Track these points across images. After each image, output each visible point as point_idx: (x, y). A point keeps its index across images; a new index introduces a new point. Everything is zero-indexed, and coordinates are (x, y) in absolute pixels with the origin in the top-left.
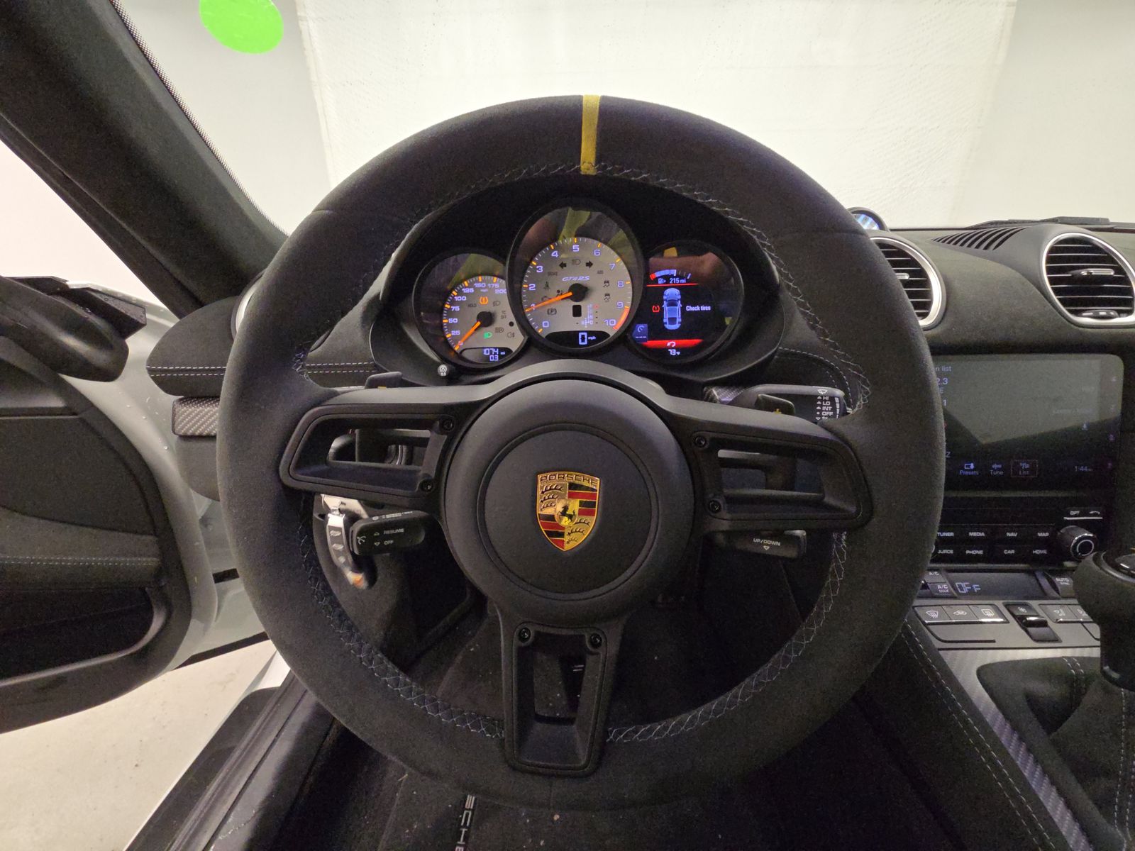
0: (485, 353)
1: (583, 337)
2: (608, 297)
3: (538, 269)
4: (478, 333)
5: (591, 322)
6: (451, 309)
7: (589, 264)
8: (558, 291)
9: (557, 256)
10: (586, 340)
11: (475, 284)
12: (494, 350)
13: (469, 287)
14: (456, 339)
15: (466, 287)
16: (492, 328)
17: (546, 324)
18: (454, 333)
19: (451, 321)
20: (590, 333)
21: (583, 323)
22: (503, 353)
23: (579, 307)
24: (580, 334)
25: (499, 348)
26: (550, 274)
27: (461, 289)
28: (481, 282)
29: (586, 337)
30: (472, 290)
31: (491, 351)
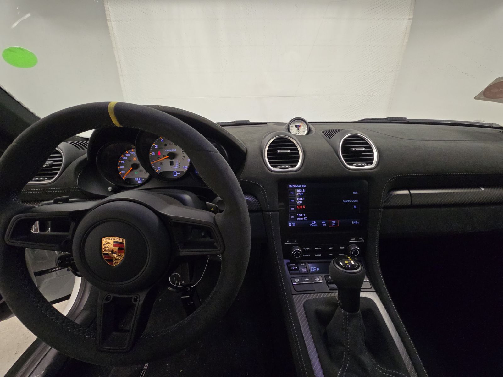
0: (136, 180)
1: (175, 173)
2: (184, 157)
3: (155, 147)
4: (133, 172)
5: (177, 168)
6: (121, 162)
8: (164, 155)
9: (163, 141)
10: (176, 174)
11: (131, 152)
12: (140, 178)
13: (128, 154)
14: (123, 174)
15: (127, 154)
16: (138, 170)
17: (159, 168)
18: (122, 172)
19: (121, 167)
20: (178, 172)
21: (174, 168)
22: (144, 180)
23: (173, 161)
24: (174, 172)
25: (142, 178)
26: (160, 148)
27: (125, 154)
28: (133, 152)
29: (176, 173)
30: (129, 155)
31: (139, 179)
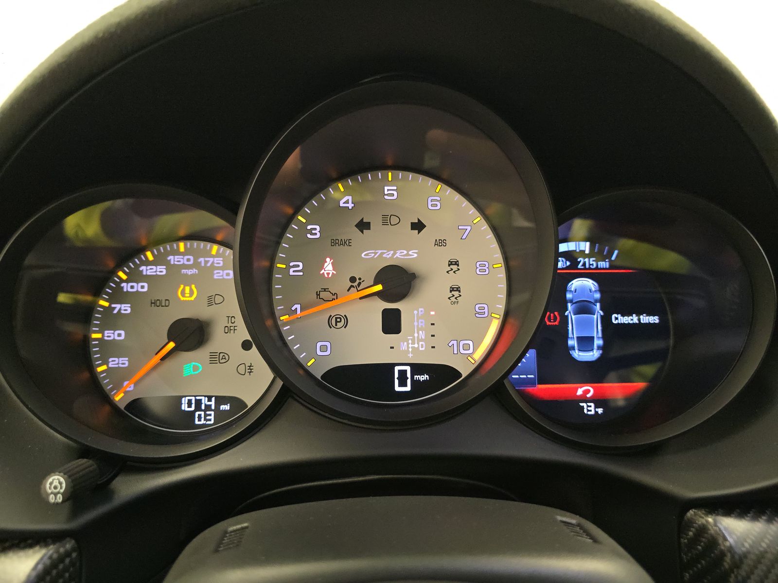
0: (184, 407)
1: (403, 374)
2: (456, 294)
3: (310, 232)
4: (169, 364)
5: (422, 346)
6: (110, 309)
7: (418, 226)
8: (353, 279)
9: (350, 205)
10: (409, 381)
11: (171, 258)
12: (205, 401)
13: (154, 263)
14: (119, 376)
15: (147, 263)
16: (203, 353)
17: (324, 348)
18: (114, 362)
19: (110, 335)
20: (417, 368)
21: (404, 347)
22: (226, 407)
23: (398, 312)
24: (397, 369)
25: (216, 397)
26: (334, 243)
27: (137, 266)
28: (183, 254)
29: (409, 375)
30: (161, 270)
31: (198, 403)
